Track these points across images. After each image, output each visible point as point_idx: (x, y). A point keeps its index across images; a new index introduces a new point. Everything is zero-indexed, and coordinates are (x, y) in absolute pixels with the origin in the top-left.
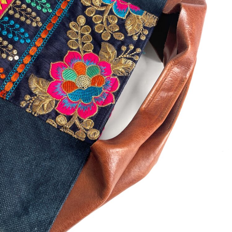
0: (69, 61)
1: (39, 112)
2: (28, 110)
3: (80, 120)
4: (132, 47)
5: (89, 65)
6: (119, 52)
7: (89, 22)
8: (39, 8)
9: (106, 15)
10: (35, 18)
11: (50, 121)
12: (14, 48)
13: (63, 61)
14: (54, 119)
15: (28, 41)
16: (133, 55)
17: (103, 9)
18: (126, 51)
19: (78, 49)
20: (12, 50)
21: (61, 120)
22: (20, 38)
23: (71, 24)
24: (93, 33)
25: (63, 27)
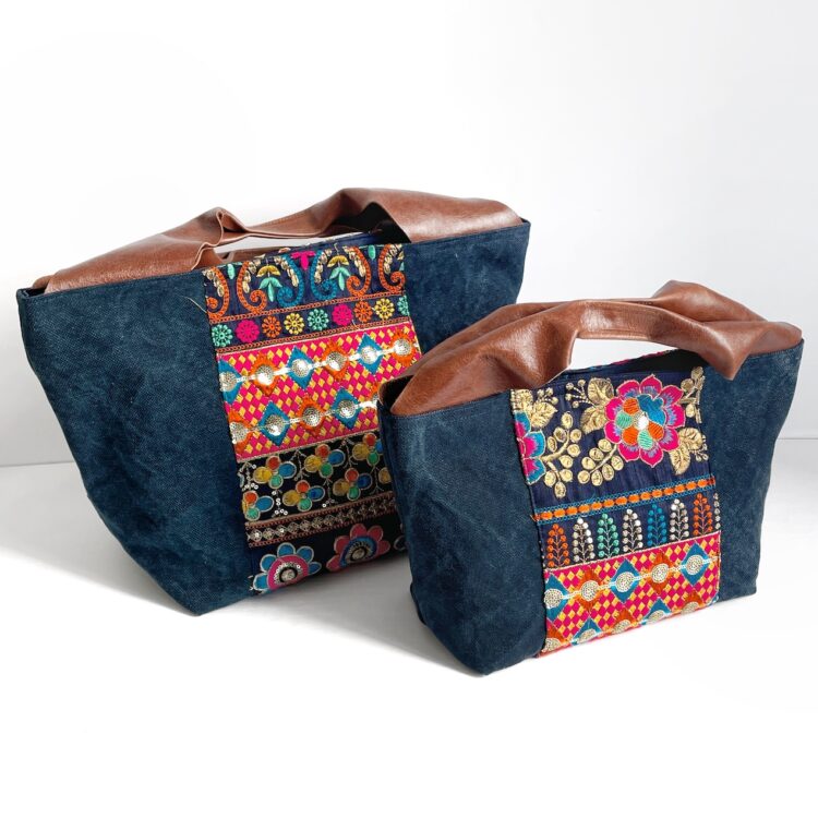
0: (635, 454)
1: (699, 437)
2: (706, 448)
3: (685, 395)
4: (569, 397)
5: (619, 429)
6: (583, 407)
7: (577, 467)
8: (614, 528)
9: (555, 455)
10: (628, 522)
11: (699, 420)
12: (672, 512)
13: (640, 460)
14: (693, 419)
15: (655, 506)
16: (580, 389)
17: (551, 465)
18: (579, 399)
19: (616, 453)
20: (676, 512)
21: (690, 411)
22: (659, 515)
23: (597, 483)
24: (585, 453)
25: (609, 488)
